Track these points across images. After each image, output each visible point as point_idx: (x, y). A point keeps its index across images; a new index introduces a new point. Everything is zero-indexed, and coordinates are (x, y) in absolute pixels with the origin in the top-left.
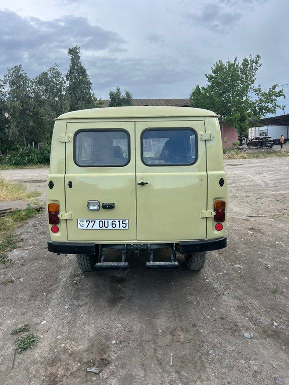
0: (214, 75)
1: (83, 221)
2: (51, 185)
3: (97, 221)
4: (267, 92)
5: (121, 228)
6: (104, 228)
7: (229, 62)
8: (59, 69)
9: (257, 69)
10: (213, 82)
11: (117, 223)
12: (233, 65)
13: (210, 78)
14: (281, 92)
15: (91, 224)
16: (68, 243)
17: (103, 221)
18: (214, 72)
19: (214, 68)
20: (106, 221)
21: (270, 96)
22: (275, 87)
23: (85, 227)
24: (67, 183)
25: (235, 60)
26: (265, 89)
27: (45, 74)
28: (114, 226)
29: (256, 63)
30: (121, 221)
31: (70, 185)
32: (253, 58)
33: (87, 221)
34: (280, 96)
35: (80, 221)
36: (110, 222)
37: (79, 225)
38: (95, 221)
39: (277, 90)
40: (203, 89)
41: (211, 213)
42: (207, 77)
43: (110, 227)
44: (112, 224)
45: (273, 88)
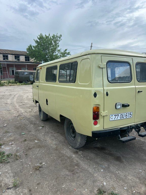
0: (39, 41)
1: (113, 116)
2: (95, 95)
3: (120, 115)
4: (63, 52)
5: (129, 117)
6: (122, 118)
7: (46, 35)
9: (60, 41)
10: (38, 44)
11: (128, 115)
12: (48, 37)
13: (37, 42)
14: (69, 52)
15: (117, 117)
16: (104, 130)
17: (122, 114)
18: (39, 39)
19: (39, 37)
20: (123, 114)
21: (65, 54)
22: (66, 50)
23: (113, 119)
24: (105, 93)
25: (49, 35)
26: (62, 51)
28: (126, 116)
29: (60, 38)
30: (130, 113)
31: (107, 94)
32: (58, 35)
33: (115, 115)
34: (69, 54)
35: (111, 116)
36: (125, 114)
37: (111, 118)
38: (118, 115)
39: (67, 52)
40: (34, 47)
42: (35, 41)
43: (125, 118)
44: (126, 115)
45: (65, 51)
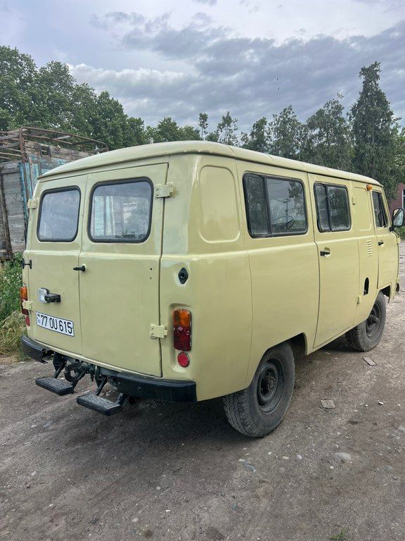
5: (68, 333)
6: (54, 329)
8: (341, 102)
11: (64, 325)
15: (45, 320)
17: (52, 318)
20: (55, 319)
27: (320, 113)
28: (61, 328)
31: (31, 265)
33: (41, 315)
35: (38, 315)
38: (47, 318)
41: (162, 329)
44: (60, 325)
